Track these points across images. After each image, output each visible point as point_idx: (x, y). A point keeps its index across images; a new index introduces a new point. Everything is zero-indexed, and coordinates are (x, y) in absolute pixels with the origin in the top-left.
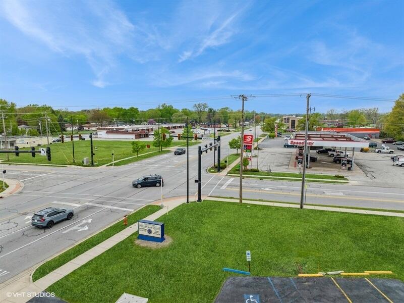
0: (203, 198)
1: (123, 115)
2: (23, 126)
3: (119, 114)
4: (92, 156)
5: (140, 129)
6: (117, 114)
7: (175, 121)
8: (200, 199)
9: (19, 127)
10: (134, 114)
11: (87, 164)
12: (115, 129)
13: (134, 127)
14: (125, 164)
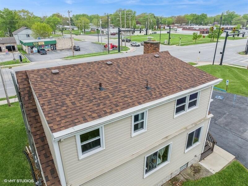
0: (223, 64)
1: (196, 19)
2: (139, 25)
3: (193, 18)
4: (169, 39)
5: (205, 28)
6: (192, 18)
7: (234, 23)
8: (221, 64)
9: (137, 25)
10: (203, 19)
11: (166, 44)
12: (188, 28)
13: (201, 27)
14: (186, 45)
